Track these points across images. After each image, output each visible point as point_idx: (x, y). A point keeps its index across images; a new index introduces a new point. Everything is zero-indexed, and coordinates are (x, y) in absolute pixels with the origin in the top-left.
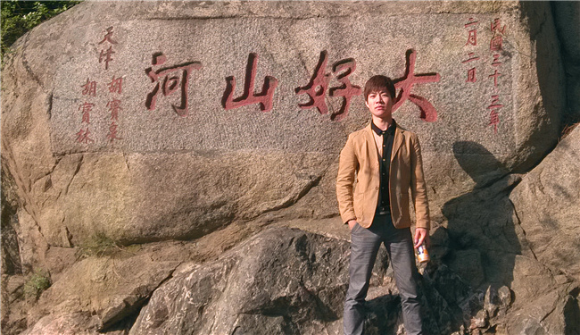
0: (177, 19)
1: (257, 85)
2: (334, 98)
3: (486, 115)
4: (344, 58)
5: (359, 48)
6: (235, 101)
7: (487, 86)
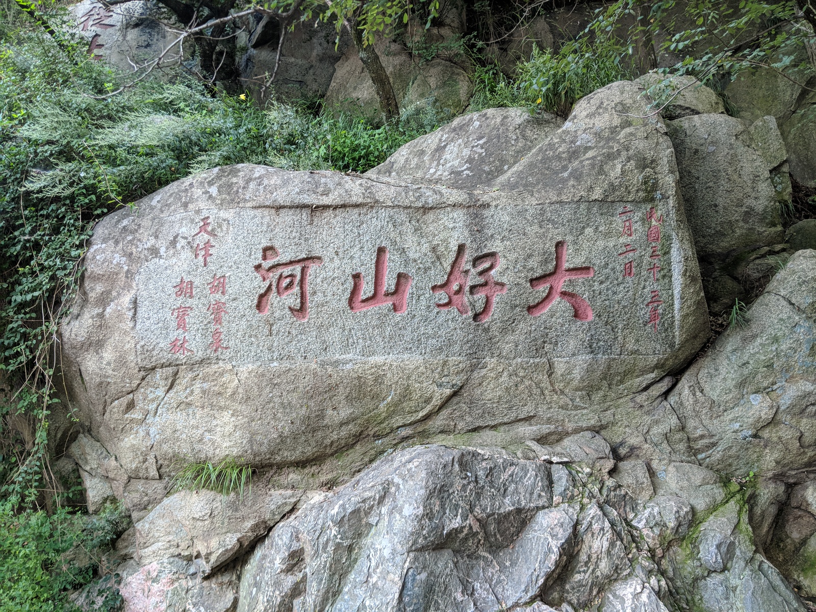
0: (291, 207)
1: (389, 283)
2: (476, 297)
3: (644, 312)
4: (486, 251)
5: (502, 240)
6: (363, 301)
7: (645, 281)
